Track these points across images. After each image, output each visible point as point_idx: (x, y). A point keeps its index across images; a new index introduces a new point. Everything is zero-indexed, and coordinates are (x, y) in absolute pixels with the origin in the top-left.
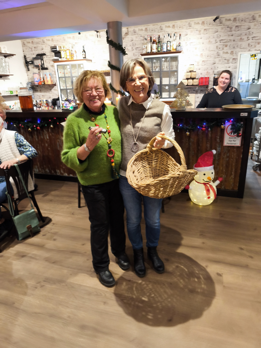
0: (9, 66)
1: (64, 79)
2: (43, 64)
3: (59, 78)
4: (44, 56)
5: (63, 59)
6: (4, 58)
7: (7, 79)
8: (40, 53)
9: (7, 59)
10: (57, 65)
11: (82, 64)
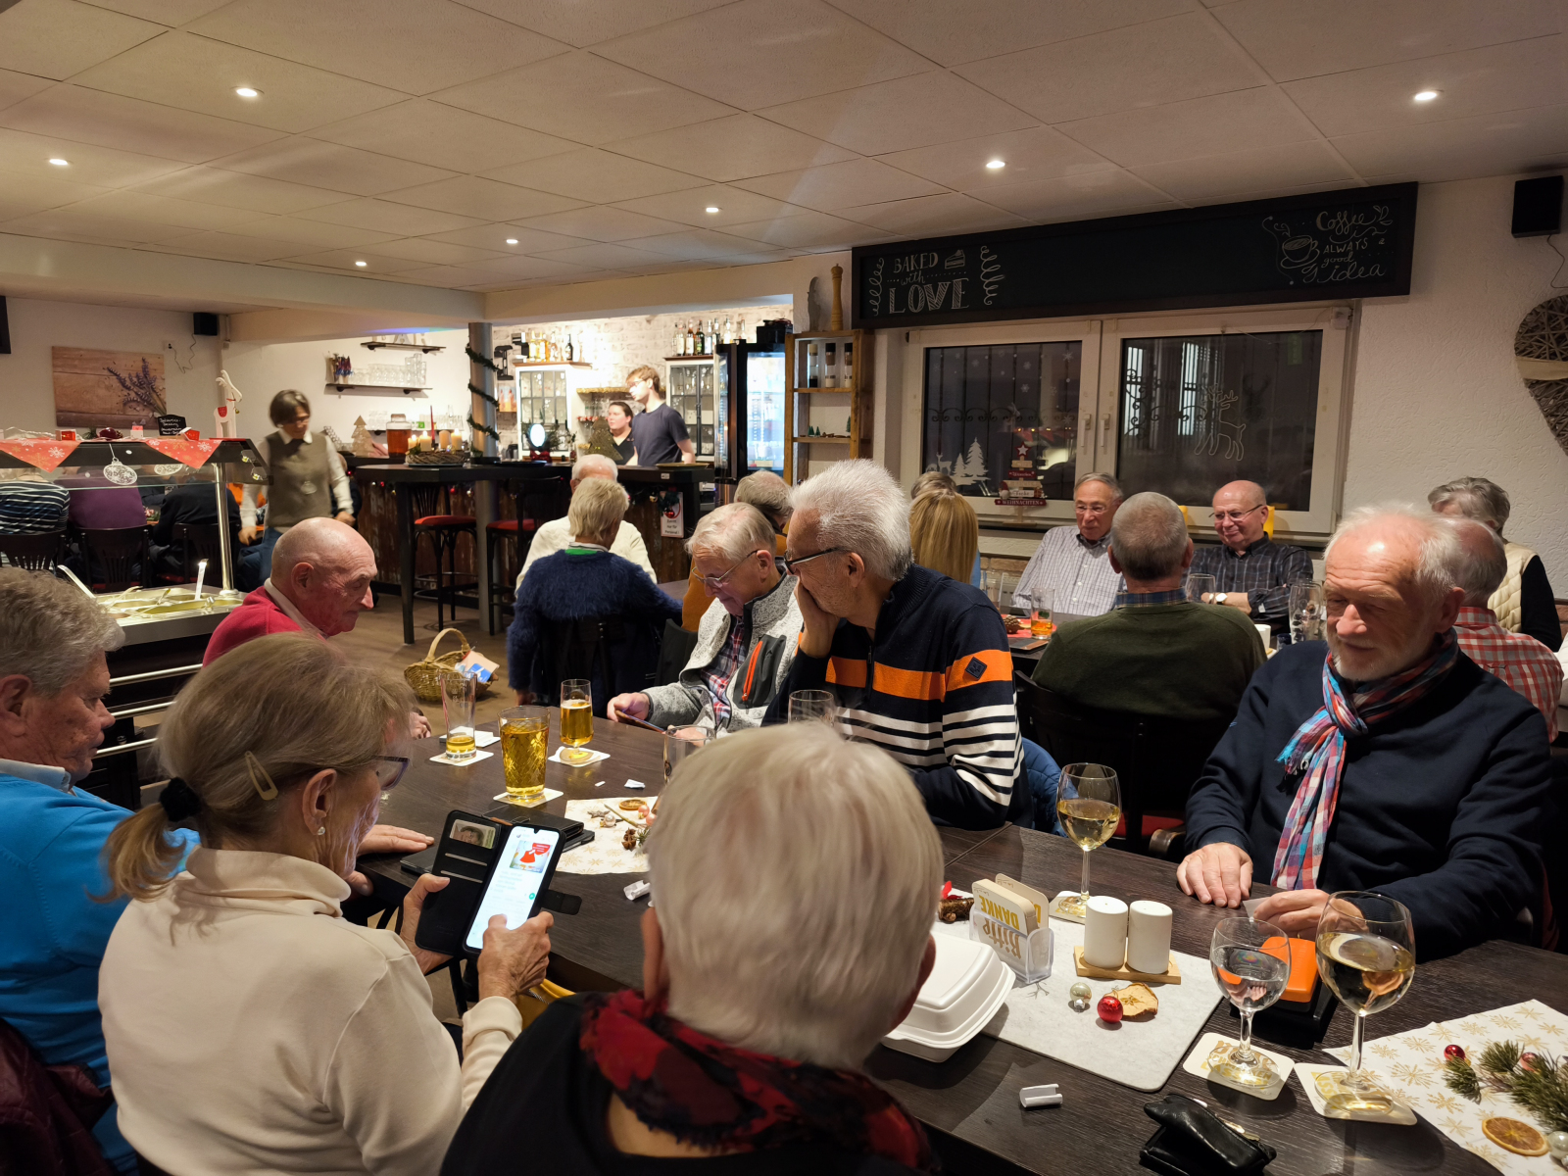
0: (425, 370)
1: (530, 402)
2: (506, 367)
3: (522, 399)
4: (509, 351)
5: (532, 360)
6: (422, 353)
7: (420, 397)
8: (503, 344)
9: (429, 354)
10: (521, 373)
11: (564, 372)
